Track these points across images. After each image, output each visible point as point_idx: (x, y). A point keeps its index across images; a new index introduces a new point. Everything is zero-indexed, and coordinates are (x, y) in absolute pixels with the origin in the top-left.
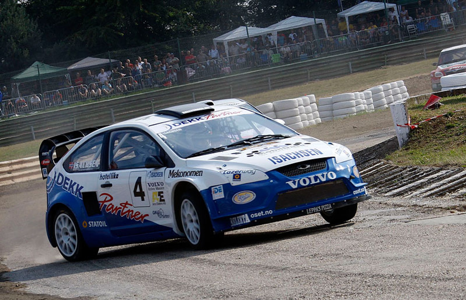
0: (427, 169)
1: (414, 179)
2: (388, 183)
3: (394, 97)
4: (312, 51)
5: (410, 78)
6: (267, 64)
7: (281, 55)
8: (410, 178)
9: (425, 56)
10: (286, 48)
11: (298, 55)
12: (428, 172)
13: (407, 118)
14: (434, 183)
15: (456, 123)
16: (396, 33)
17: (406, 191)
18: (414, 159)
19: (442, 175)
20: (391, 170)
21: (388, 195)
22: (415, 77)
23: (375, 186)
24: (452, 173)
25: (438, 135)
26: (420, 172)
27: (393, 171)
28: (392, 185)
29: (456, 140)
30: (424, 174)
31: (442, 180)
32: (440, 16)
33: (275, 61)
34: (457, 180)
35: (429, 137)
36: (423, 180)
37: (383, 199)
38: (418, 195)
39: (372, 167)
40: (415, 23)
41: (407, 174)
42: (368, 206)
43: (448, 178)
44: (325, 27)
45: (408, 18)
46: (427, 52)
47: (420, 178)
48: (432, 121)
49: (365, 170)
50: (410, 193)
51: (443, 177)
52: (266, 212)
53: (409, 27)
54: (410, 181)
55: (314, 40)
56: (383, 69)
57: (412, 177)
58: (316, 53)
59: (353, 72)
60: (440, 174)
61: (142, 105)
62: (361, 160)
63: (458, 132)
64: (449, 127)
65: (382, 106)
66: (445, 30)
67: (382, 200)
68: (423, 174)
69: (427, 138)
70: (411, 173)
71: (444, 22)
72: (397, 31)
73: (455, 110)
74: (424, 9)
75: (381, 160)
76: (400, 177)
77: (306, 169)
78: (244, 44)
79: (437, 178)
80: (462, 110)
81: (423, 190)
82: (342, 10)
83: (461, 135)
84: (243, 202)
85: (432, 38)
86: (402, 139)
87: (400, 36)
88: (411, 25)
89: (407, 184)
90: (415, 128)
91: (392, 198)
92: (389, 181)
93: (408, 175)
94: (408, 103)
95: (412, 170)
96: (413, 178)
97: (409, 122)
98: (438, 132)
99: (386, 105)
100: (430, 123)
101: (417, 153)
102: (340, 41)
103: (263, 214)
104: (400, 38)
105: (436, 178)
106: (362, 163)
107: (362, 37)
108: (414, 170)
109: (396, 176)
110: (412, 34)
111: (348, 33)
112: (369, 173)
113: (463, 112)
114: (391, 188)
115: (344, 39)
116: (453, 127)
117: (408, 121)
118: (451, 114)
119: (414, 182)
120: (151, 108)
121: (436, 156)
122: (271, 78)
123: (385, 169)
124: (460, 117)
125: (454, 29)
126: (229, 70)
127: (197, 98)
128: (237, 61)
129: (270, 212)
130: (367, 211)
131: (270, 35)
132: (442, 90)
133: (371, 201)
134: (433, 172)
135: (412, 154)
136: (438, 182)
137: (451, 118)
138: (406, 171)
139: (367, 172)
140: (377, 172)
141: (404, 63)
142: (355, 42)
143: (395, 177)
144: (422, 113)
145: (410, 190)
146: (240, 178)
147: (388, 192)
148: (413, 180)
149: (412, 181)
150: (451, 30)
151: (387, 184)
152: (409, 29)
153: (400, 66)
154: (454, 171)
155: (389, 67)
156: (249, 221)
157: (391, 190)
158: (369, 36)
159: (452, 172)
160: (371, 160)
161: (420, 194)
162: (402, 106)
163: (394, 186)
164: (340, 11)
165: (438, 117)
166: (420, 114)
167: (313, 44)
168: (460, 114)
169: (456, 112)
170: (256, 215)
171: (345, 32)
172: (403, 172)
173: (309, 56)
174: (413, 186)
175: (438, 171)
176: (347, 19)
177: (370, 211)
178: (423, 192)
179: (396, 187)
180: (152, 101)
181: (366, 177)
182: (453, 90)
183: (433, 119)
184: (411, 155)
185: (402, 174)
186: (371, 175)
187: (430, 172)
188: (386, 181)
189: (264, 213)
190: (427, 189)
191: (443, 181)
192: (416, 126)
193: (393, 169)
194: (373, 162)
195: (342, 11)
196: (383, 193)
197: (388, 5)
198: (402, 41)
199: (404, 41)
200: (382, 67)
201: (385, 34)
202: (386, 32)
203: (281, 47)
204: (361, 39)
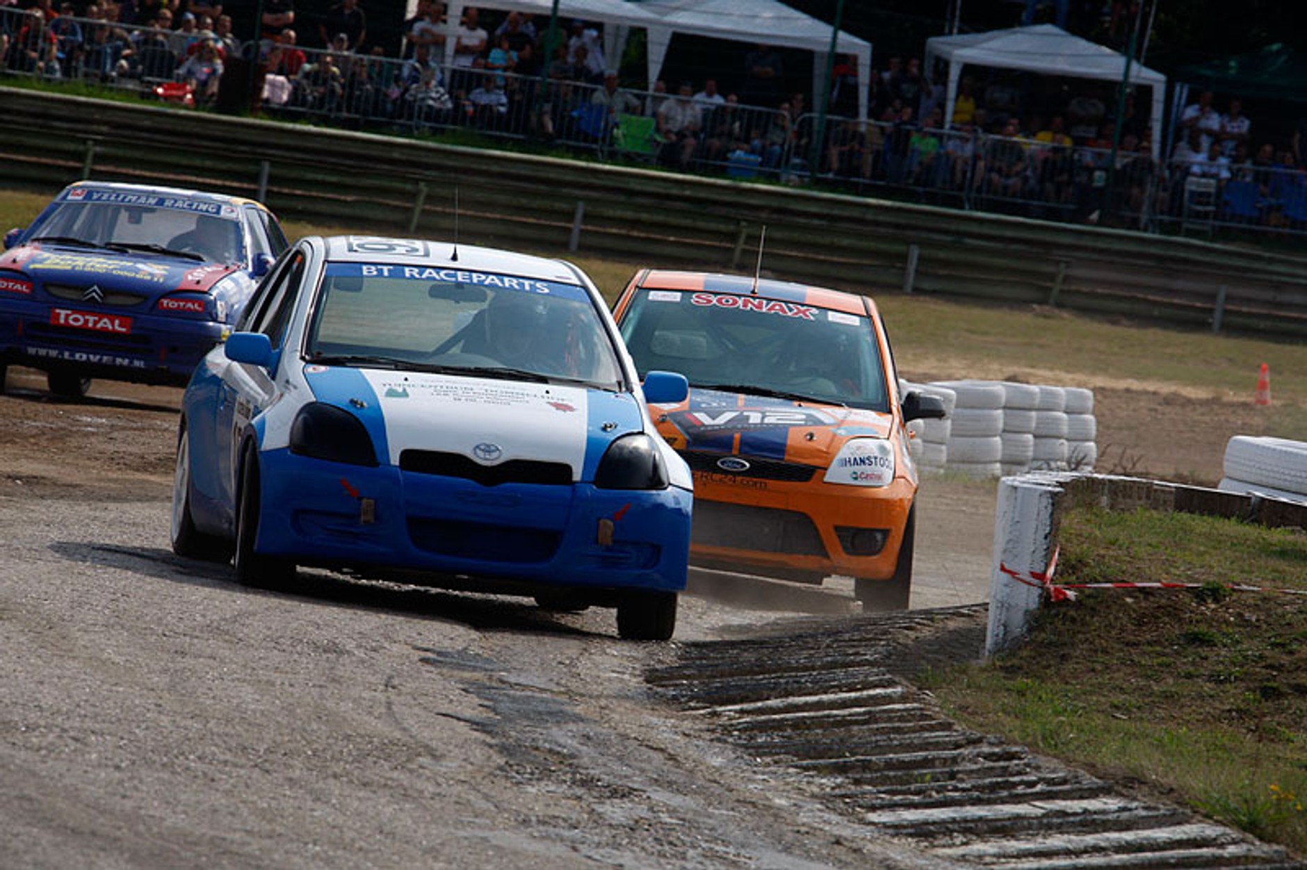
0: (1054, 771)
1: (992, 792)
2: (892, 773)
3: (1036, 445)
4: (784, 155)
5: (1128, 390)
6: (594, 146)
7: (657, 130)
8: (980, 782)
9: (1217, 319)
12: (1055, 784)
13: (1049, 552)
14: (1061, 833)
15: (1226, 635)
16: (1135, 192)
17: (946, 829)
18: (1020, 714)
19: (1104, 812)
20: (923, 729)
21: (876, 820)
22: (1146, 392)
23: (842, 769)
24: (1143, 817)
25: (1144, 653)
26: (1026, 774)
27: (927, 734)
28: (904, 788)
29: (1202, 698)
30: (1039, 788)
31: (1097, 832)
33: (623, 145)
34: (1153, 850)
35: (1105, 651)
36: (1026, 806)
37: (854, 830)
38: (988, 859)
39: (853, 695)
41: (974, 767)
42: (790, 837)
43: (1120, 830)
44: (864, 75)
46: (1230, 307)
47: (1017, 795)
48: (1137, 594)
49: (825, 697)
50: (959, 839)
51: (1104, 822)
54: (976, 794)
55: (807, 115)
56: (1037, 315)
57: (987, 781)
58: (795, 167)
59: (917, 291)
60: (1093, 804)
61: (50, 144)
62: (823, 654)
63: (1221, 667)
64: (1197, 639)
65: (980, 467)
67: (846, 833)
68: (1032, 784)
69: (1096, 651)
70: (992, 768)
72: (1141, 184)
73: (1236, 580)
75: (897, 679)
76: (944, 765)
79: (1078, 818)
80: (1266, 594)
81: (1013, 845)
82: (955, 31)
83: (1228, 685)
85: (1267, 255)
86: (1005, 626)
87: (1145, 208)
88: (1205, 177)
89: (959, 803)
90: (1067, 600)
91: (887, 837)
92: (898, 769)
93: (979, 770)
94: (1075, 495)
95: (998, 757)
96: (994, 787)
97: (1051, 571)
98: (1149, 644)
99: (998, 465)
100: (1129, 600)
101: (1040, 698)
104: (1144, 218)
105: (1075, 814)
106: (823, 667)
107: (997, 164)
108: (1006, 760)
109: (934, 759)
111: (947, 129)
112: (835, 712)
113: (1265, 599)
114: (897, 798)
116: (1211, 643)
117: (1047, 566)
118: (1215, 593)
119: (989, 802)
120: (78, 165)
121: (1109, 732)
122: (589, 208)
123: (901, 719)
124: (1247, 615)
127: (275, 189)
130: (777, 855)
131: (642, 34)
132: (1220, 485)
133: (805, 820)
134: (1072, 791)
135: (1023, 695)
136: (1078, 833)
137: (1213, 606)
138: (976, 751)
139: (832, 705)
140: (872, 718)
141: (1125, 322)
142: (962, 175)
143: (926, 763)
144: (1111, 553)
145: (965, 831)
147: (882, 807)
148: (988, 795)
149: (982, 796)
151: (888, 777)
152: (1192, 192)
153: (1106, 328)
154: (1151, 813)
155: (1063, 319)
157: (892, 806)
158: (1026, 168)
159: (1144, 813)
160: (860, 664)
161: (998, 856)
162: (1046, 501)
163: (912, 794)
164: (947, 30)
165: (1168, 587)
166: (1102, 552)
167: (795, 128)
168: (1251, 601)
169: (1242, 591)
171: (936, 119)
172: (962, 750)
174: (981, 819)
175: (1093, 793)
176: (954, 73)
177: (790, 859)
178: (1009, 851)
179: (916, 798)
180: (90, 143)
181: (821, 726)
182: (1263, 499)
183: (1142, 590)
184: (1014, 695)
185: (954, 760)
186: (843, 723)
187: (1060, 784)
188: (889, 765)
190: (1030, 846)
191: (1098, 836)
192: (1071, 594)
193: (932, 728)
194: (867, 676)
195: (951, 33)
196: (860, 806)
197: (1139, 72)
198: (1145, 230)
199: (1153, 232)
200: (1035, 306)
201: (1091, 178)
202: (1097, 174)
203: (667, 98)
204: (990, 169)
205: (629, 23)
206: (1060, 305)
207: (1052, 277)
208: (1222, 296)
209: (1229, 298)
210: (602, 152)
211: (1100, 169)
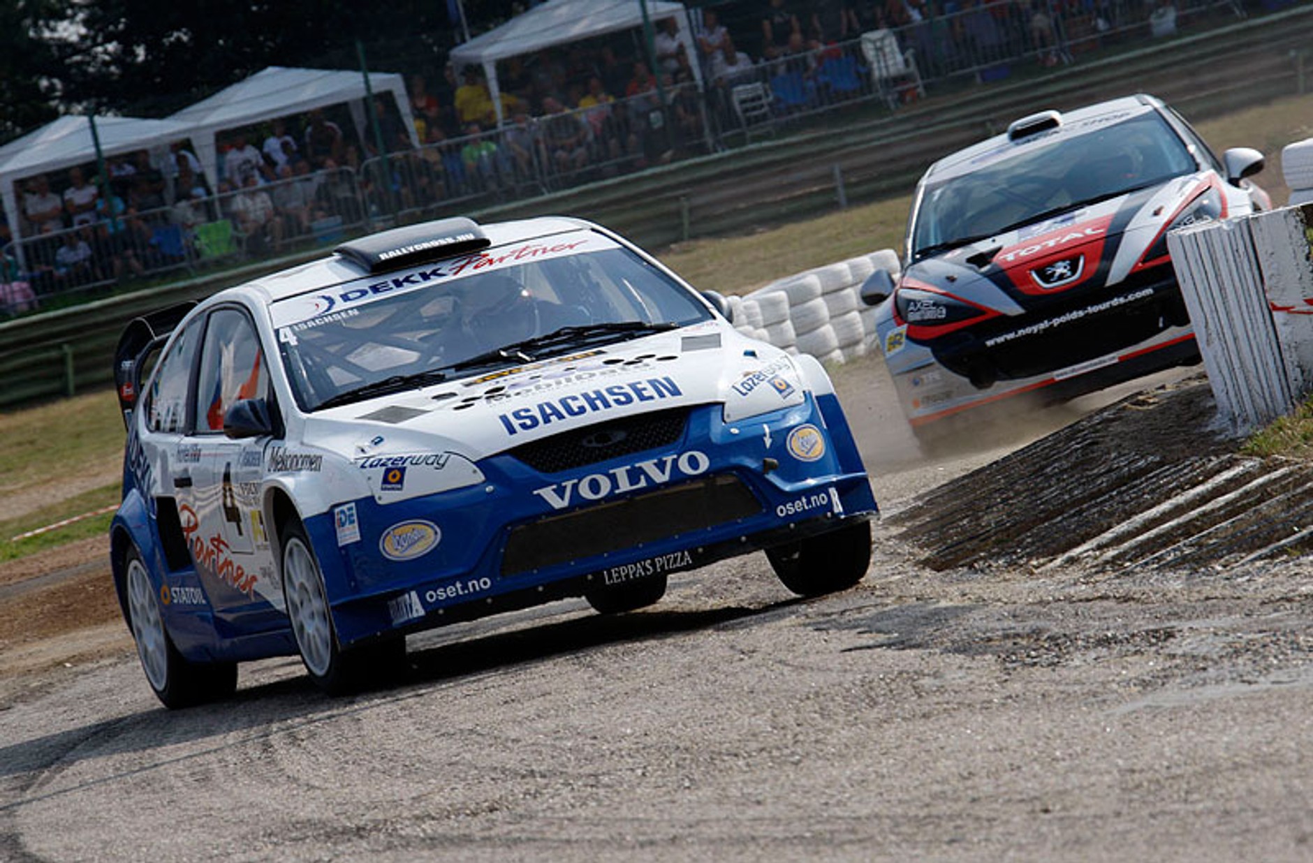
4: (361, 206)
6: (181, 266)
7: (236, 228)
9: (842, 194)
10: (252, 199)
11: (306, 223)
16: (692, 119)
32: (859, 43)
33: (211, 253)
39: (1203, 487)
40: (762, 75)
45: (733, 57)
46: (848, 180)
52: (470, 584)
53: (741, 92)
55: (367, 161)
56: (677, 254)
66: (886, 101)
71: (880, 69)
72: (695, 111)
74: (794, 19)
75: (1230, 458)
77: (608, 447)
78: (79, 188)
82: (467, 37)
84: (406, 553)
87: (707, 131)
88: (749, 83)
102: (469, 162)
103: (463, 589)
104: (709, 140)
107: (557, 143)
110: (757, 119)
111: (500, 127)
115: (484, 153)
125: (918, 95)
126: (26, 296)
128: (58, 258)
129: (485, 583)
131: (187, 145)
142: (530, 164)
146: (401, 482)
150: (908, 98)
152: (743, 102)
153: (749, 239)
156: (422, 612)
158: (585, 136)
164: (458, 39)
167: (361, 178)
170: (441, 594)
171: (487, 123)
173: (352, 226)
176: (491, 72)
189: (465, 587)
195: (464, 41)
197: (655, 8)
198: (716, 151)
199: (723, 150)
200: (673, 246)
201: (649, 123)
202: (652, 115)
203: (234, 196)
204: (553, 150)
205: (167, 140)
206: (695, 237)
207: (678, 214)
208: (837, 172)
209: (843, 172)
210: (192, 267)
211: (653, 110)
